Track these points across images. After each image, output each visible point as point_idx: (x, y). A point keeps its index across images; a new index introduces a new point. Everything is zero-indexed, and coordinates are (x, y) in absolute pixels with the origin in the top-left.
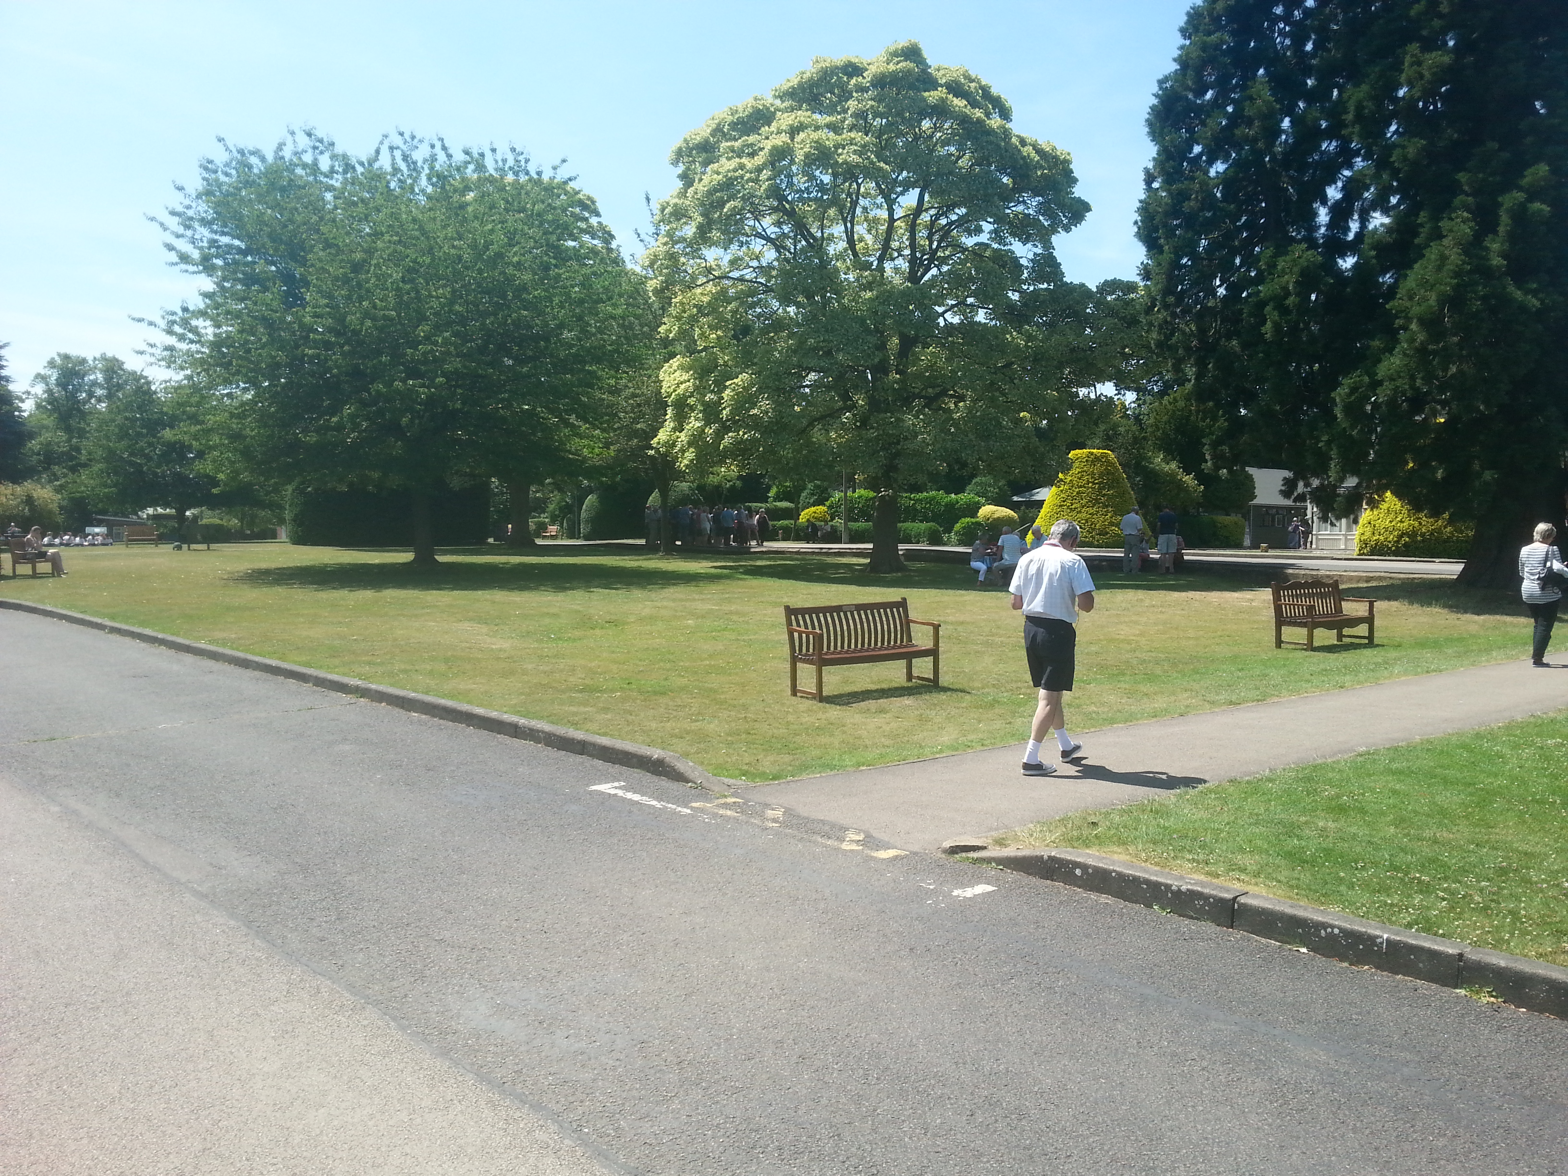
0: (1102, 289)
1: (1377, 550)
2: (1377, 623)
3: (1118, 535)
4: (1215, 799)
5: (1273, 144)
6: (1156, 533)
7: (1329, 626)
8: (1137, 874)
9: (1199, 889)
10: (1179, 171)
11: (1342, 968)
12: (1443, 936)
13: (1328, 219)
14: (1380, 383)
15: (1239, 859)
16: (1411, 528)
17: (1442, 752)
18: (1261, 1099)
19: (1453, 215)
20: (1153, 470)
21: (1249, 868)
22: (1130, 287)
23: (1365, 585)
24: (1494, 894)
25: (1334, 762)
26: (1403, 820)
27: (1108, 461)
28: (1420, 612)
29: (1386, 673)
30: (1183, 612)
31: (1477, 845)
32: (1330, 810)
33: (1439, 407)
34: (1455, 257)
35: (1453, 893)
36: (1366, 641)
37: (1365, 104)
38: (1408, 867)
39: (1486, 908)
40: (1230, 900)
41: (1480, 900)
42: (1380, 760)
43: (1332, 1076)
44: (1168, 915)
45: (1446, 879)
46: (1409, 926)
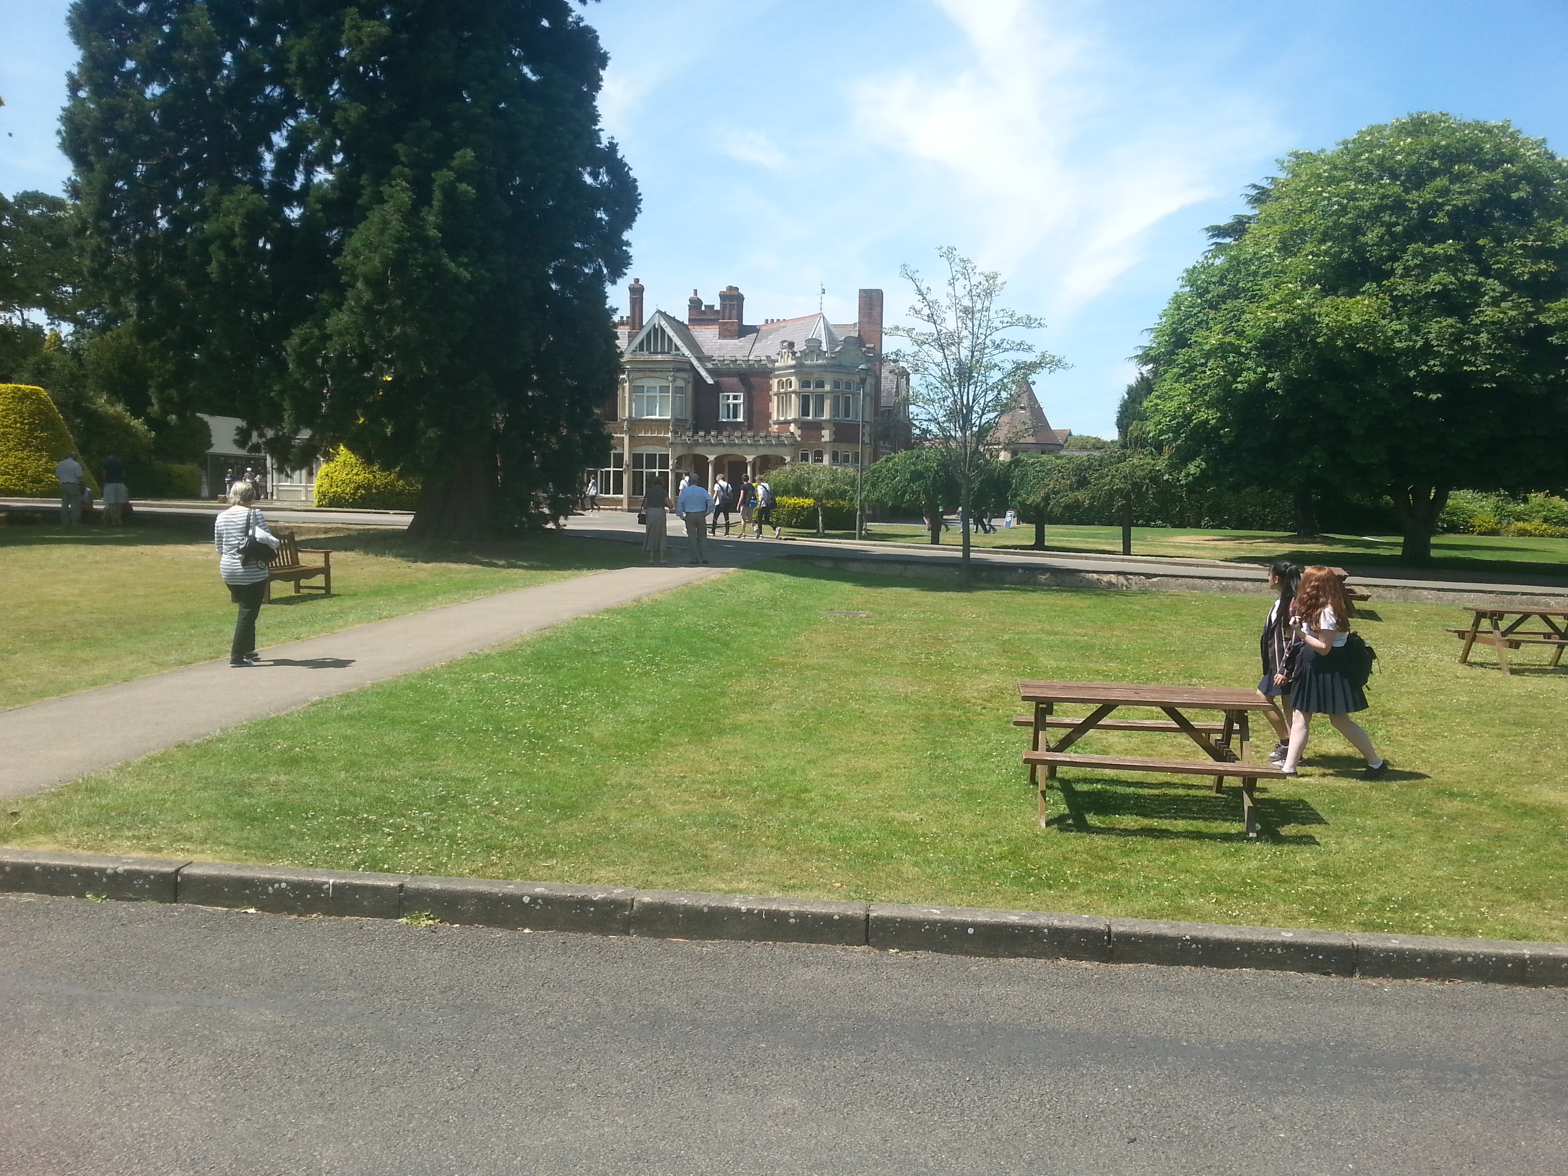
0: (20, 201)
1: (335, 502)
2: (333, 573)
3: (56, 484)
4: (160, 768)
5: (214, 77)
6: (101, 482)
7: (286, 578)
8: (66, 863)
9: (138, 868)
10: (110, 85)
11: (290, 921)
12: (388, 870)
13: (273, 165)
14: (329, 337)
15: (185, 828)
16: (366, 481)
17: (391, 694)
18: (204, 1075)
19: (393, 183)
20: (95, 412)
21: (195, 836)
22: (55, 204)
23: (324, 536)
24: (434, 822)
25: (287, 715)
26: (353, 764)
27: (39, 399)
28: (374, 561)
29: (341, 622)
30: (132, 568)
31: (421, 778)
32: (283, 763)
33: (386, 366)
34: (396, 224)
35: (398, 827)
36: (323, 592)
37: (307, 57)
38: (357, 809)
39: (428, 836)
40: (172, 873)
41: (422, 829)
42: (332, 707)
43: (279, 1032)
44: (104, 902)
45: (392, 815)
46: (357, 866)
